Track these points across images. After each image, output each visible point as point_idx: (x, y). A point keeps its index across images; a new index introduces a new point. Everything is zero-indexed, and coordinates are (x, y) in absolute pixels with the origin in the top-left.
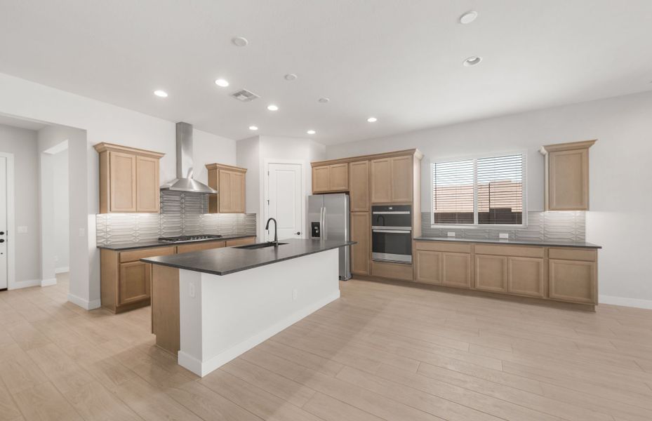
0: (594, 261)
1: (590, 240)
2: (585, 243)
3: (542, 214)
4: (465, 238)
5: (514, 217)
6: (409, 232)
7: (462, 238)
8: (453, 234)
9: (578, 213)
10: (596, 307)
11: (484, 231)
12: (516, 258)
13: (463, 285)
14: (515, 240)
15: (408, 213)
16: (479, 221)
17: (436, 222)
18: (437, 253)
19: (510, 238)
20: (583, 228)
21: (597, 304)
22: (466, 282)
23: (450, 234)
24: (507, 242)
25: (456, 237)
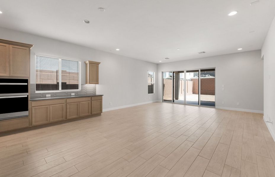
0: (101, 99)
1: (98, 93)
2: (96, 94)
3: (85, 85)
4: (56, 97)
5: (75, 87)
6: (26, 96)
7: (54, 97)
8: (50, 95)
9: (94, 85)
10: (102, 113)
11: (65, 93)
12: (83, 102)
13: (61, 119)
14: (77, 96)
15: (26, 84)
16: (62, 88)
17: (37, 89)
18: (47, 106)
19: (75, 95)
20: (95, 90)
21: (102, 112)
22: (62, 117)
23: (47, 96)
24: (74, 96)
25: (51, 97)
